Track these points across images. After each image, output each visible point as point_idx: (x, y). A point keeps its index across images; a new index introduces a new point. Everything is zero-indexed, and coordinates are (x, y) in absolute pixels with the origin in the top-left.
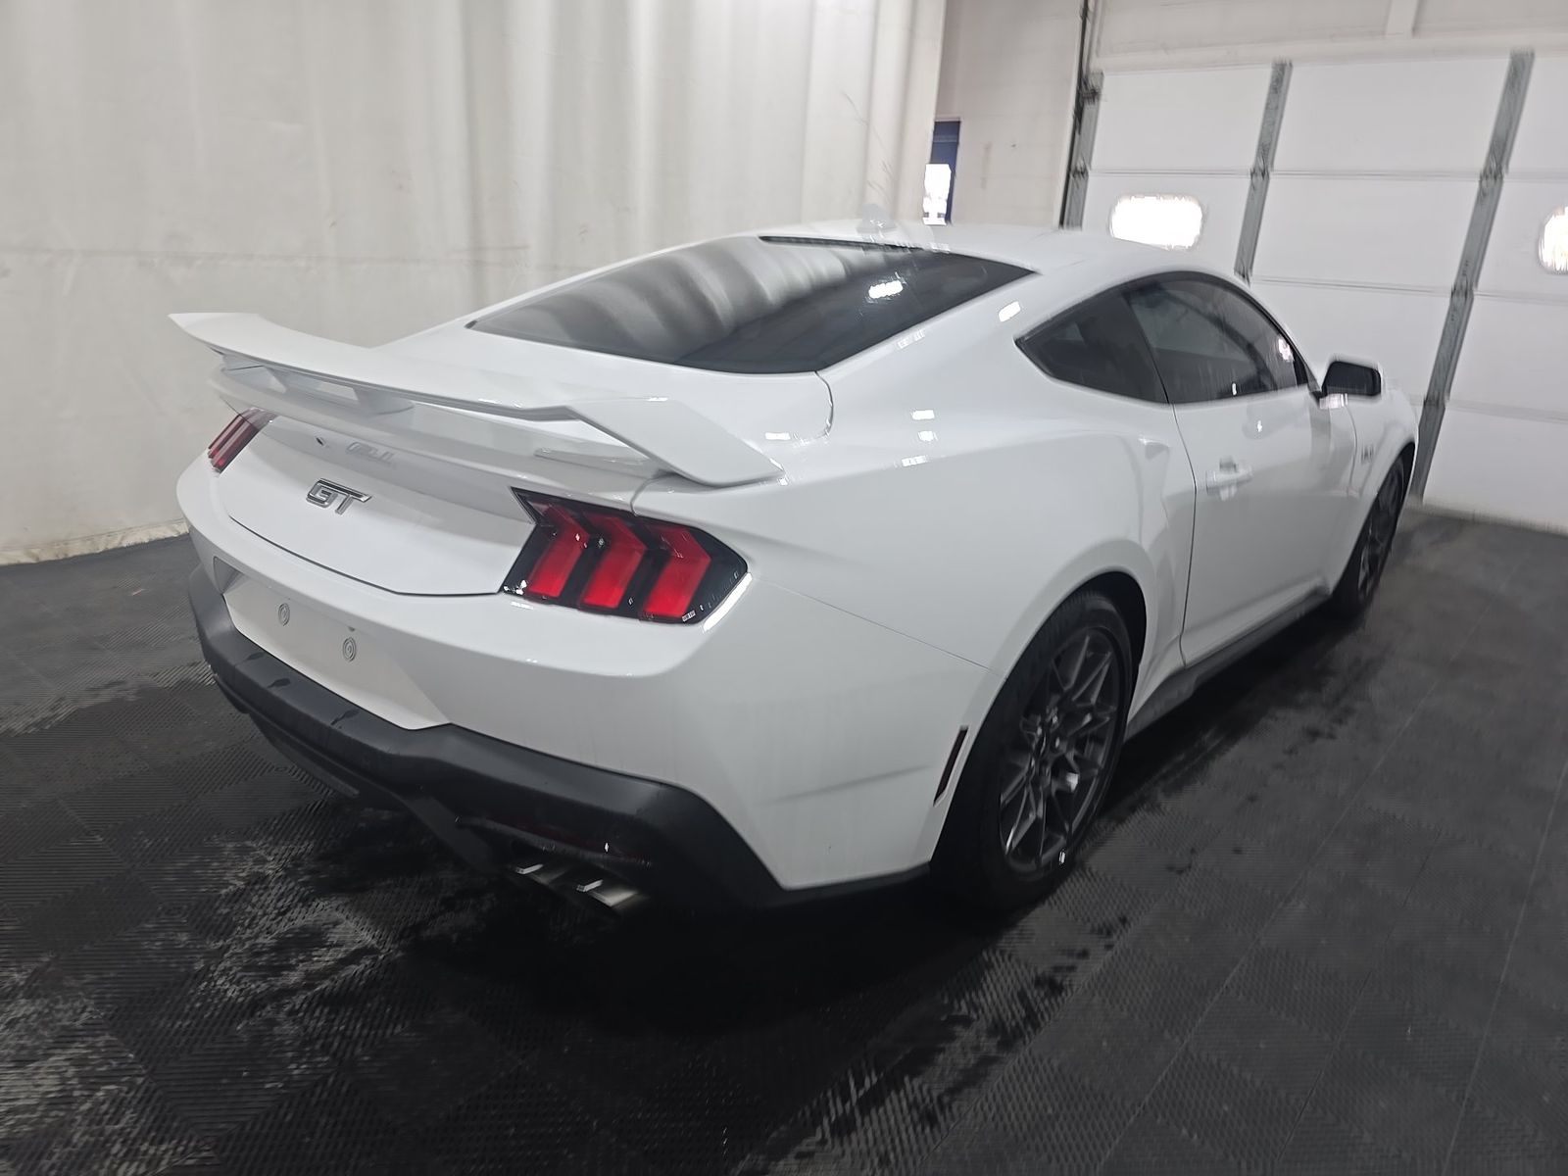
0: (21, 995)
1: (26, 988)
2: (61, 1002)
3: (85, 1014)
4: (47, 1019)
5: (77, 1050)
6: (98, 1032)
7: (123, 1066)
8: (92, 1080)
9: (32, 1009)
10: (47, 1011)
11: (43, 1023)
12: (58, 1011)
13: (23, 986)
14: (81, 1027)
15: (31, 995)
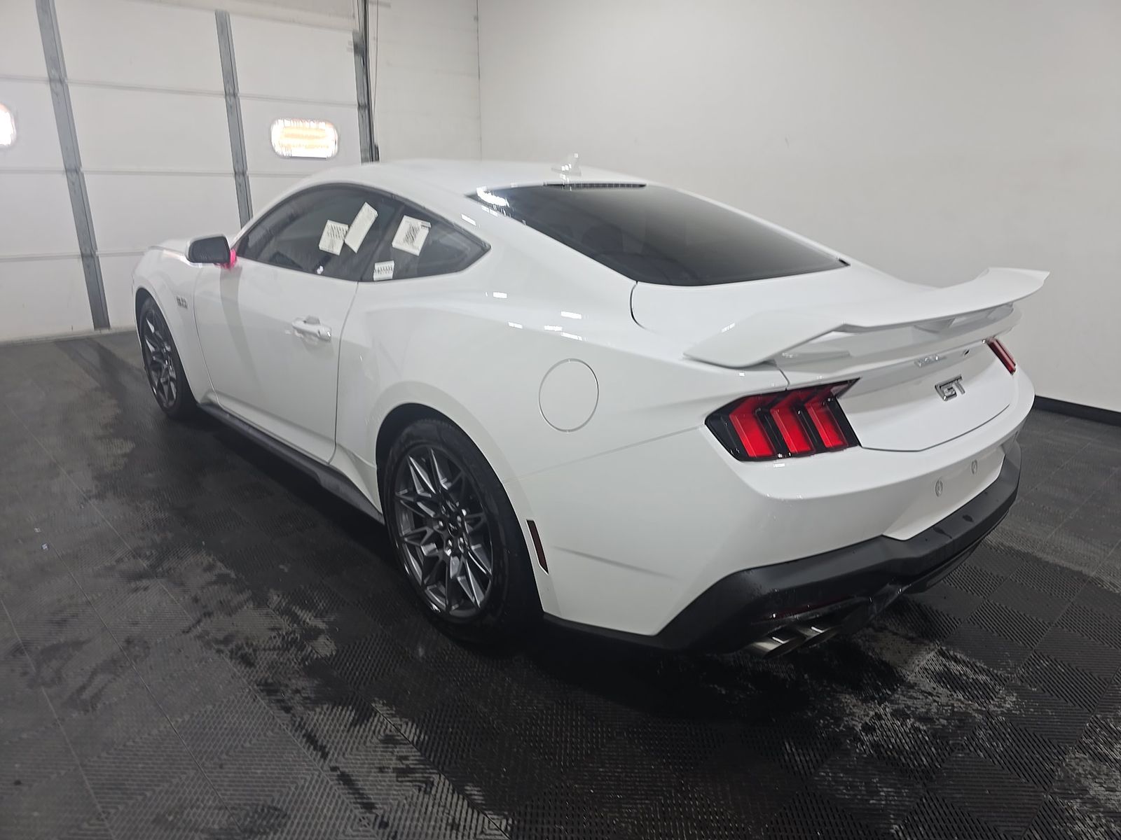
0: (1087, 796)
1: (1081, 796)
2: (1077, 771)
3: (1077, 756)
4: (1095, 773)
5: (1104, 749)
6: (1084, 745)
7: (1097, 726)
8: (1115, 735)
9: (1093, 784)
10: (1089, 776)
11: (1099, 774)
12: (1085, 770)
13: (1081, 799)
14: (1087, 754)
15: (1085, 790)
